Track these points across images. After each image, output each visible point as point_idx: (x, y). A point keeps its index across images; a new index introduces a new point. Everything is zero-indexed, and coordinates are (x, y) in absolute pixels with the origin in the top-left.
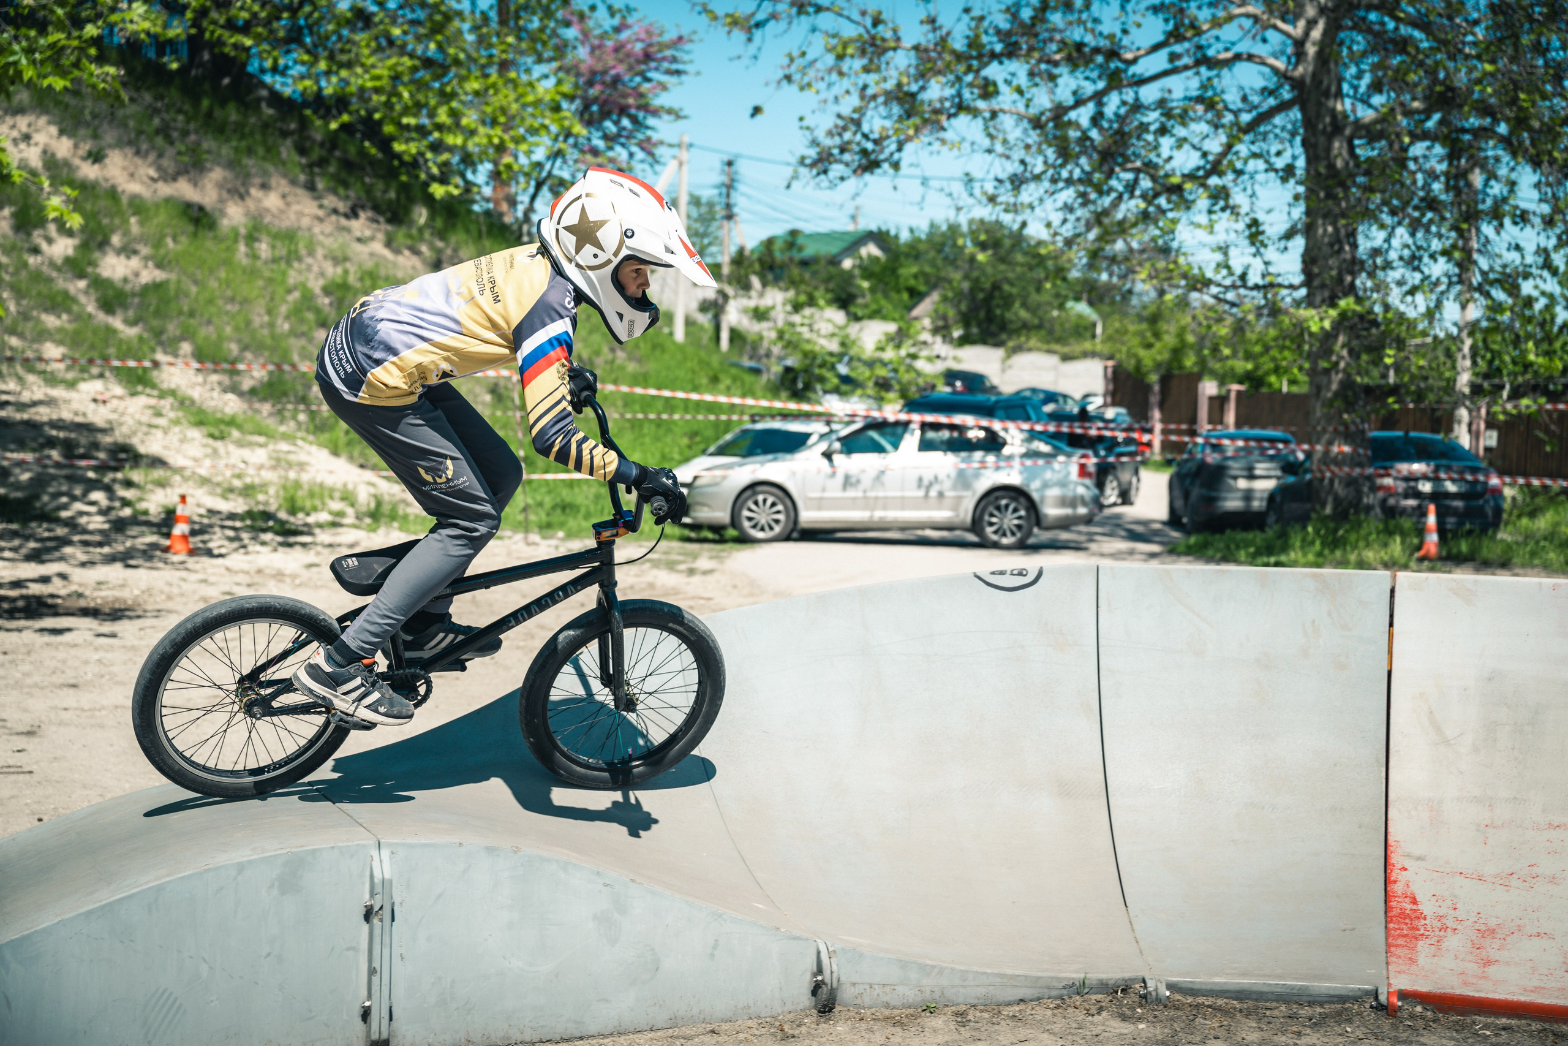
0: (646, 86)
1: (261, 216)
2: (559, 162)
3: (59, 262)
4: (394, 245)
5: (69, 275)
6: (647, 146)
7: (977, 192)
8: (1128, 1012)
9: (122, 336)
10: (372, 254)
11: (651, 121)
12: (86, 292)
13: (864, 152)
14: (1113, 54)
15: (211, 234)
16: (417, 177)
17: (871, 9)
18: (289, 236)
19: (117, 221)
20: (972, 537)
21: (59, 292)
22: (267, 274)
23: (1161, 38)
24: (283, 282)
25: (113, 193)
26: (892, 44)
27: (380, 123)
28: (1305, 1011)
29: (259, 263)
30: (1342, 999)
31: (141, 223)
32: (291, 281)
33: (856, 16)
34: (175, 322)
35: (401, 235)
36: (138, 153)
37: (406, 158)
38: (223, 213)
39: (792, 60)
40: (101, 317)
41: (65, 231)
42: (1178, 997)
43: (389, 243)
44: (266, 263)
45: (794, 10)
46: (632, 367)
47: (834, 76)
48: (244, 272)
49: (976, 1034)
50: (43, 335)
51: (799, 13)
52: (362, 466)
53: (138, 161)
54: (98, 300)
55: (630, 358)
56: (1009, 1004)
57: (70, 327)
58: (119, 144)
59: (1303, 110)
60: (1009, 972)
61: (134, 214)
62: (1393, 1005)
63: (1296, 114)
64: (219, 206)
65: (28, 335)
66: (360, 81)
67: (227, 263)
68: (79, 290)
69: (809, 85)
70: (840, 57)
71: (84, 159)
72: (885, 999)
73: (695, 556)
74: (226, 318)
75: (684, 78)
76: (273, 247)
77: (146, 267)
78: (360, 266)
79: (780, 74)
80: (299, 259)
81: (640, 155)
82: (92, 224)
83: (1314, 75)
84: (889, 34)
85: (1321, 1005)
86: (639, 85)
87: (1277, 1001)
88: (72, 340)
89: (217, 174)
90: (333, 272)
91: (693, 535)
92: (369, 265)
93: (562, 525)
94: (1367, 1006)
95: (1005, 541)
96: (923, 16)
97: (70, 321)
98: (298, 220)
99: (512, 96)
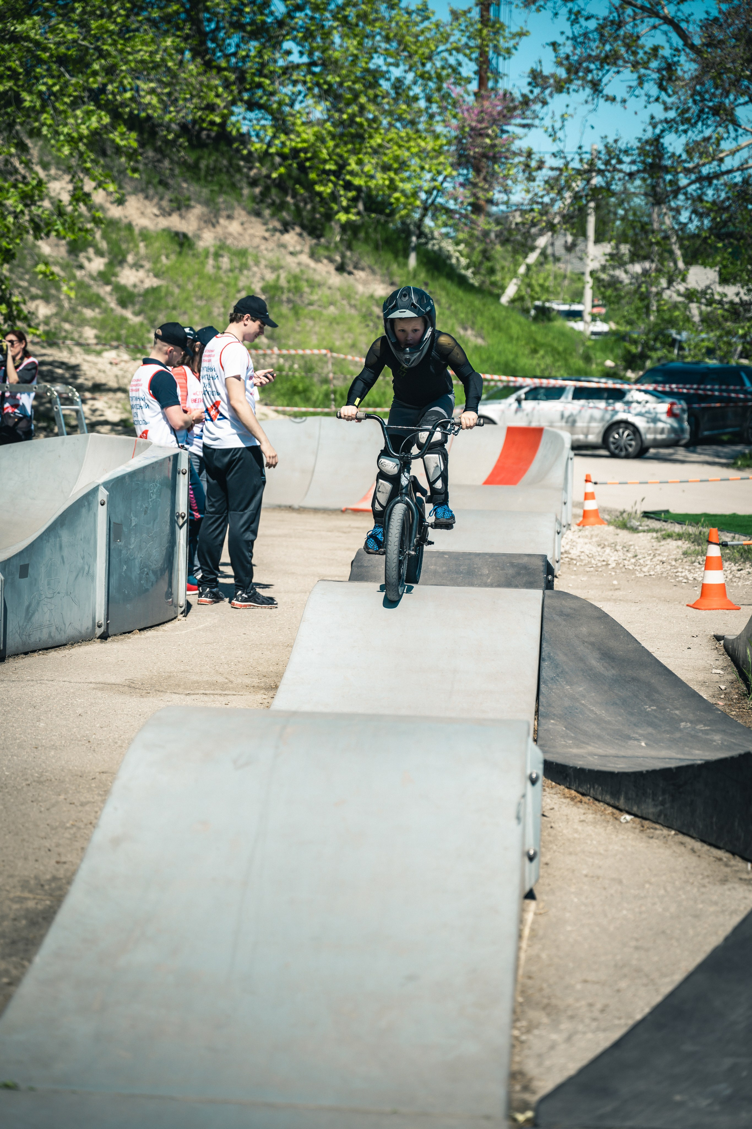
1: (226, 238)
3: (95, 274)
4: (316, 256)
5: (100, 283)
9: (131, 322)
10: (299, 264)
12: (111, 294)
15: (191, 253)
16: (331, 208)
18: (242, 253)
19: (131, 245)
21: (94, 294)
22: (225, 280)
24: (236, 285)
25: (130, 227)
27: (307, 171)
29: (221, 273)
31: (146, 246)
32: (241, 284)
34: (164, 313)
35: (321, 249)
36: (147, 197)
37: (325, 196)
38: (199, 237)
40: (119, 311)
41: (100, 253)
43: (312, 255)
44: (225, 272)
48: (210, 278)
50: (84, 322)
53: (147, 203)
54: (117, 299)
57: (100, 317)
58: (135, 191)
61: (143, 241)
64: (199, 232)
65: (75, 322)
66: (293, 144)
67: (199, 273)
68: (106, 293)
71: (112, 203)
74: (196, 310)
76: (231, 261)
77: (148, 276)
78: (289, 273)
80: (248, 268)
82: (116, 250)
88: (101, 325)
89: (198, 210)
90: (270, 277)
92: (297, 270)
97: (100, 313)
98: (251, 240)
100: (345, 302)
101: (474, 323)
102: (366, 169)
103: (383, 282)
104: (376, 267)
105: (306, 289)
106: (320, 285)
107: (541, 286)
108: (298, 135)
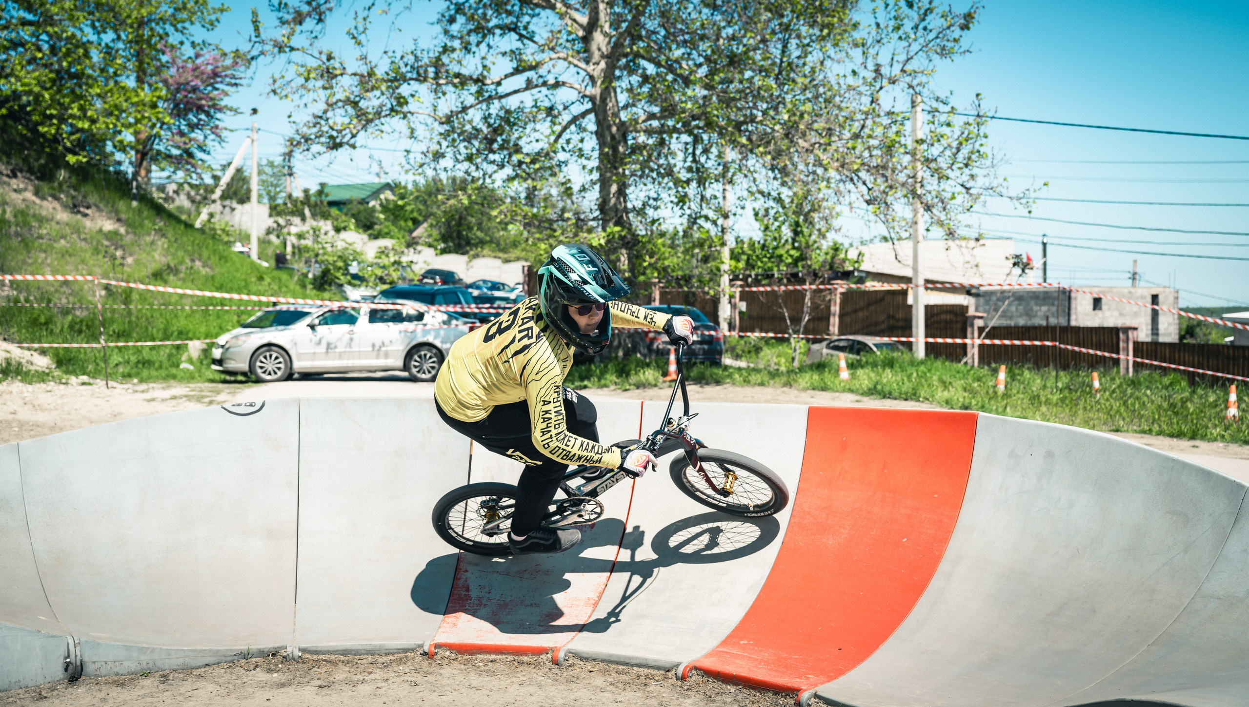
0: (216, 93)
2: (157, 141)
4: (41, 193)
6: (215, 129)
7: (412, 162)
8: (273, 667)
10: (24, 200)
11: (219, 115)
13: (331, 137)
14: (480, 80)
16: (57, 149)
17: (325, 51)
20: (405, 374)
23: (511, 71)
26: (338, 72)
27: (29, 114)
28: (382, 659)
30: (405, 651)
33: (317, 54)
35: (45, 187)
37: (48, 136)
39: (275, 81)
42: (308, 656)
43: (37, 193)
45: (276, 50)
46: (204, 271)
47: (304, 92)
49: (167, 687)
51: (280, 52)
52: (5, 339)
55: (203, 267)
56: (199, 667)
59: (596, 115)
60: (199, 648)
62: (432, 652)
63: (592, 116)
69: (286, 96)
70: (307, 79)
72: (115, 670)
73: (218, 392)
75: (240, 88)
78: (14, 207)
79: (269, 89)
81: (212, 137)
83: (601, 94)
84: (337, 65)
85: (393, 654)
86: (211, 92)
87: (366, 654)
91: (228, 378)
92: (22, 206)
93: (137, 375)
94: (417, 653)
95: (423, 376)
96: (358, 55)
99: (122, 99)
100: (75, 236)
101: (200, 255)
102: (89, 113)
103: (109, 218)
104: (101, 205)
105: (35, 224)
106: (47, 220)
107: (223, 230)
108: (19, 79)
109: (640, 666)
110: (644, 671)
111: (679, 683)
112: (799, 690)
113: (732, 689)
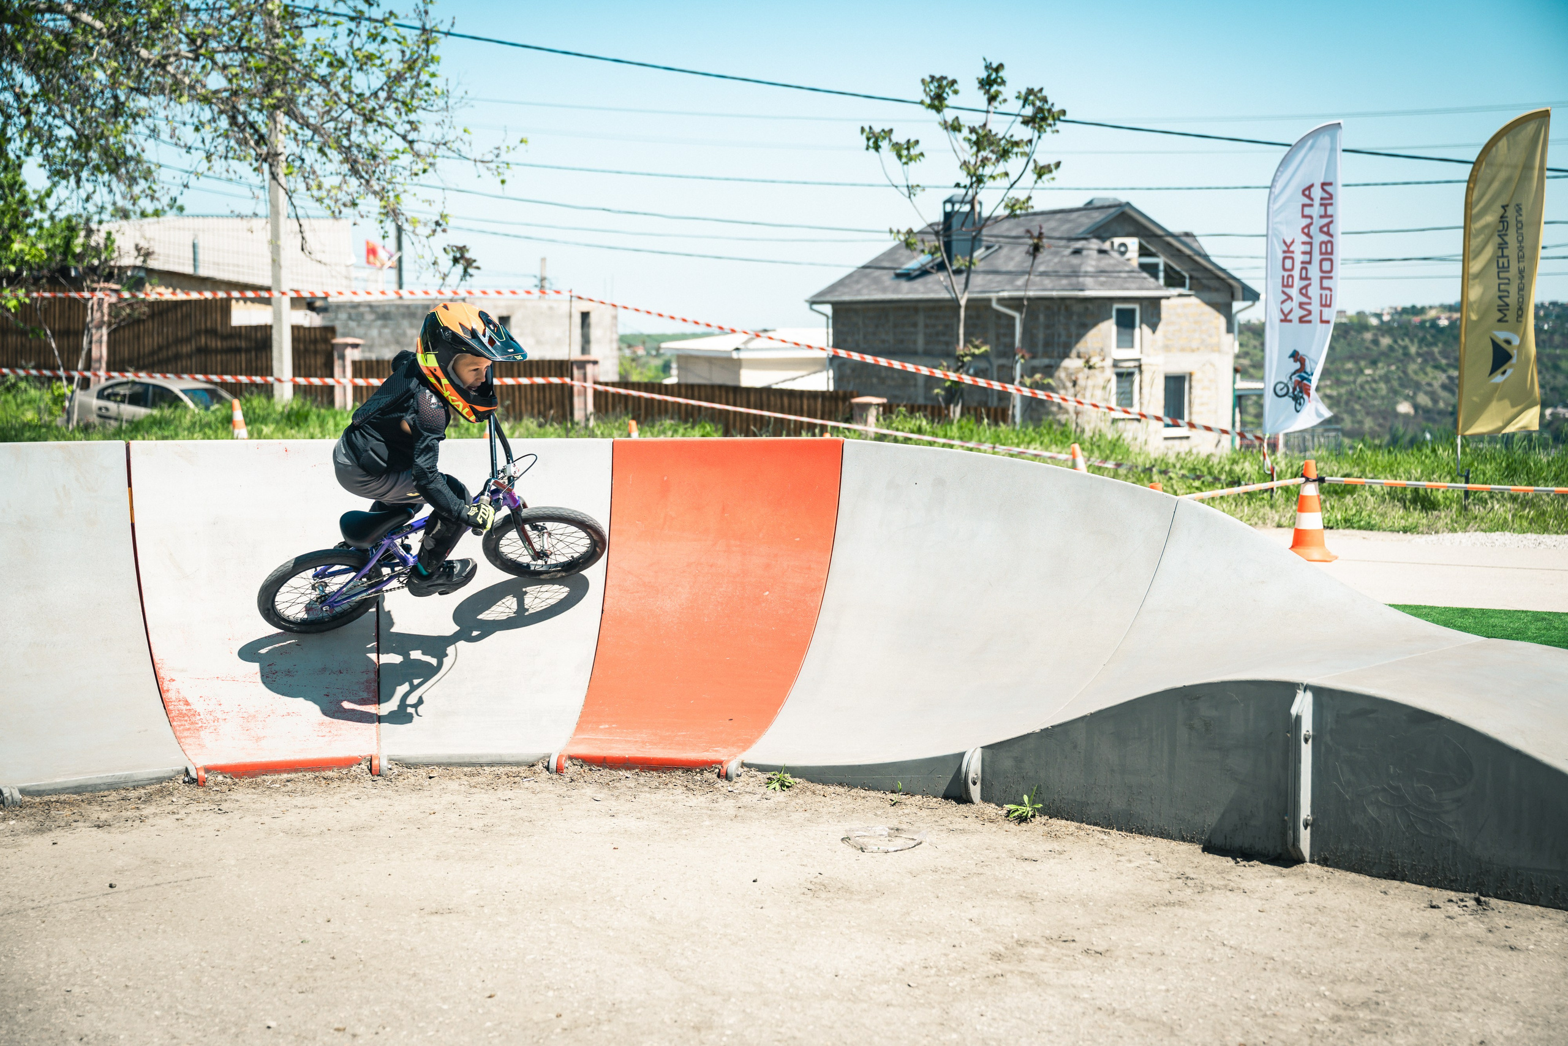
28: (133, 794)
30: (160, 780)
42: (27, 799)
62: (203, 777)
85: (143, 787)
87: (108, 790)
94: (181, 782)
109: (491, 764)
110: (502, 770)
111: (555, 776)
112: (721, 763)
113: (628, 774)
